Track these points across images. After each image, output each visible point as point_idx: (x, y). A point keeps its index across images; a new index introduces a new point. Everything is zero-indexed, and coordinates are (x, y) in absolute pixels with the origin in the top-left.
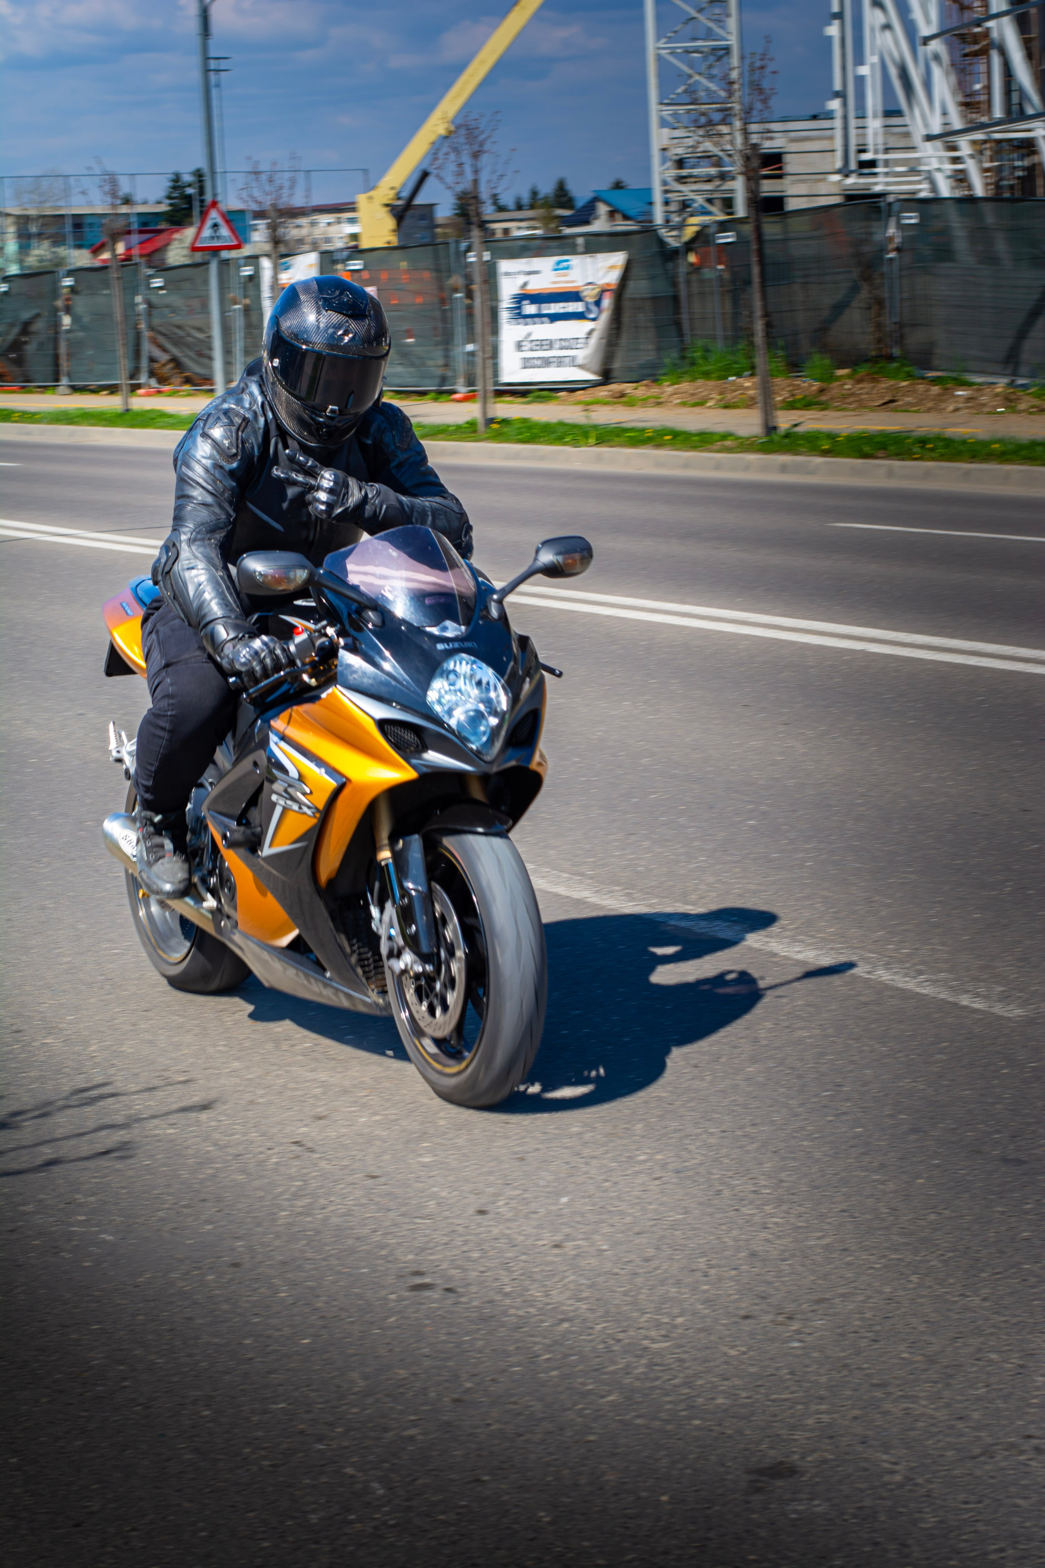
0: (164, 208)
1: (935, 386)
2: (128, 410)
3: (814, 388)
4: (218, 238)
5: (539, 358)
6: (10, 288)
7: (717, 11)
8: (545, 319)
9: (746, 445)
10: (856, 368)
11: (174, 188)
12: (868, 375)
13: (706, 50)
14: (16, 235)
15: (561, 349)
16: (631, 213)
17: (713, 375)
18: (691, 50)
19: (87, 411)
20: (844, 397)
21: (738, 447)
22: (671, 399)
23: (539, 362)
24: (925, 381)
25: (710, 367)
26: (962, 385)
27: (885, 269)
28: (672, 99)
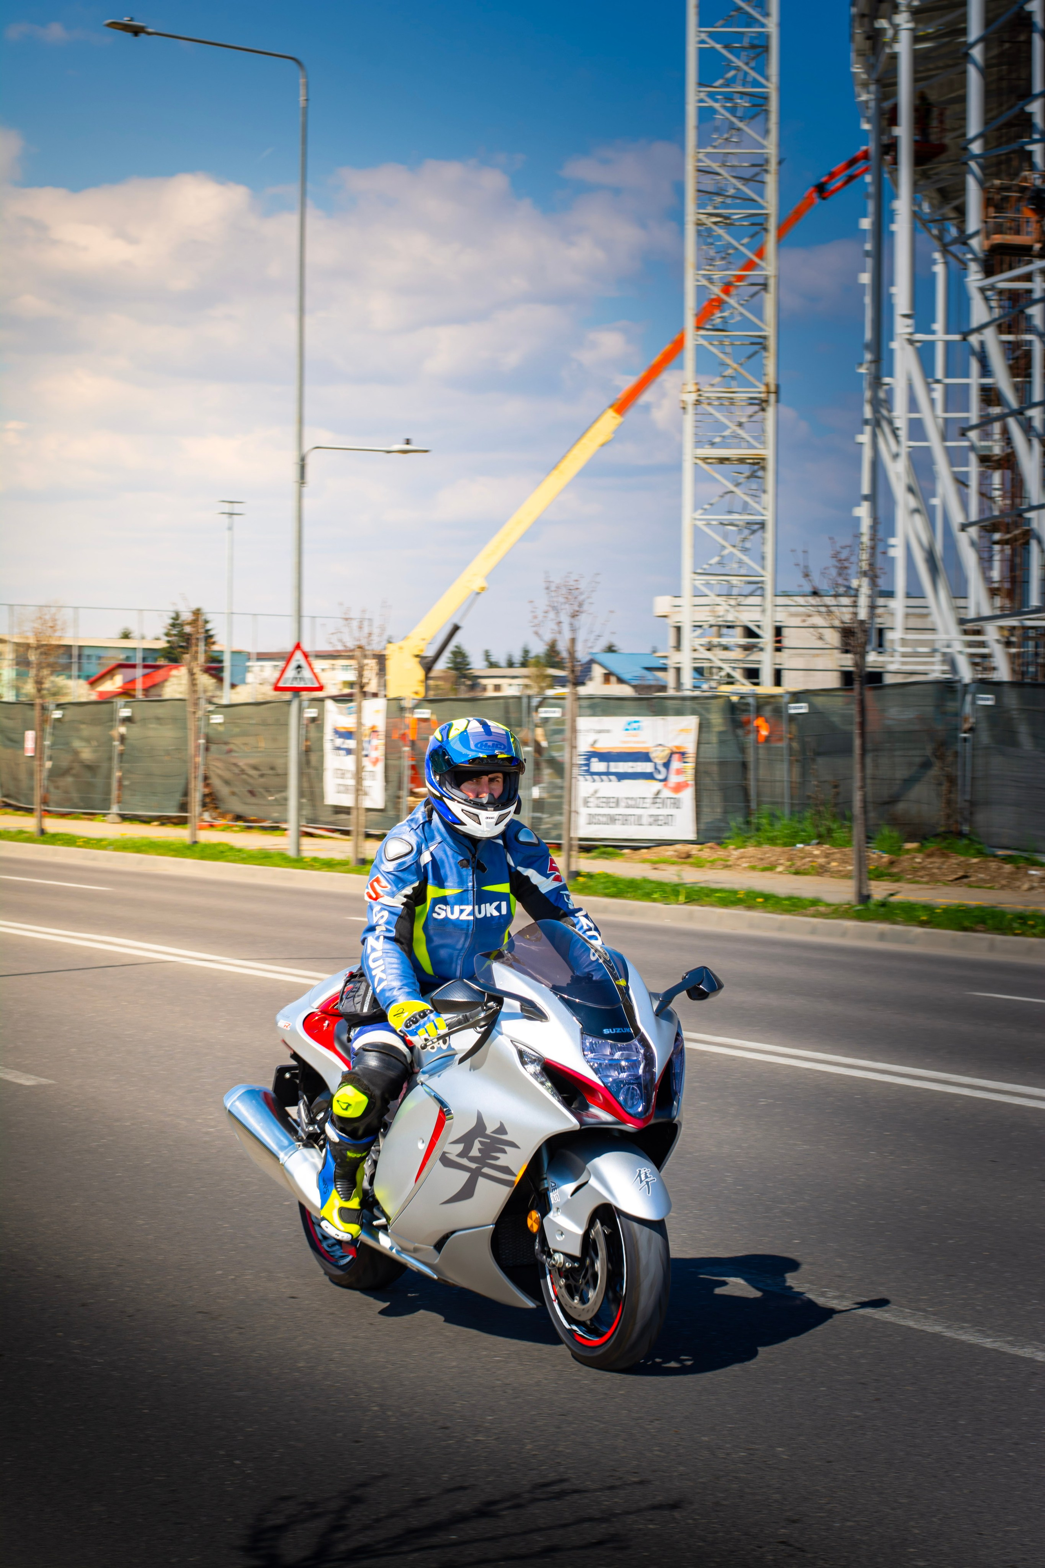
0: (162, 644)
1: (1006, 864)
2: (195, 842)
3: (885, 860)
4: (301, 679)
5: (604, 815)
6: (63, 715)
7: (754, 486)
8: (613, 778)
9: (839, 912)
10: (924, 842)
11: (173, 625)
12: (938, 849)
13: (741, 523)
14: (14, 662)
15: (628, 807)
16: (626, 676)
17: (778, 842)
18: (726, 522)
19: (153, 840)
20: (915, 870)
21: (833, 913)
22: (739, 862)
23: (604, 819)
24: (996, 859)
25: (775, 833)
26: (1033, 865)
27: (959, 747)
28: (705, 569)
